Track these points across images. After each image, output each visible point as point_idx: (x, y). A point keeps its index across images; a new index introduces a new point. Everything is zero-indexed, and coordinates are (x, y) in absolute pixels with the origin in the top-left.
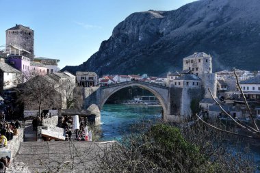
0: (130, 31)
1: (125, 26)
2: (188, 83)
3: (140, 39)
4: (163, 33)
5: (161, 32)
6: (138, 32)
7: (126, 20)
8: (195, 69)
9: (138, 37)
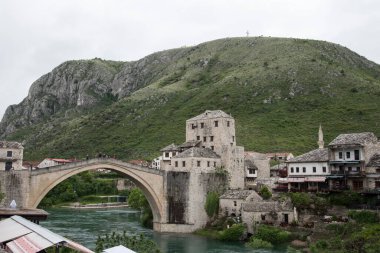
0: (62, 90)
1: (53, 81)
2: (199, 162)
3: (79, 104)
4: (117, 95)
5: (114, 93)
6: (76, 91)
7: (55, 71)
8: (208, 139)
9: (76, 99)
